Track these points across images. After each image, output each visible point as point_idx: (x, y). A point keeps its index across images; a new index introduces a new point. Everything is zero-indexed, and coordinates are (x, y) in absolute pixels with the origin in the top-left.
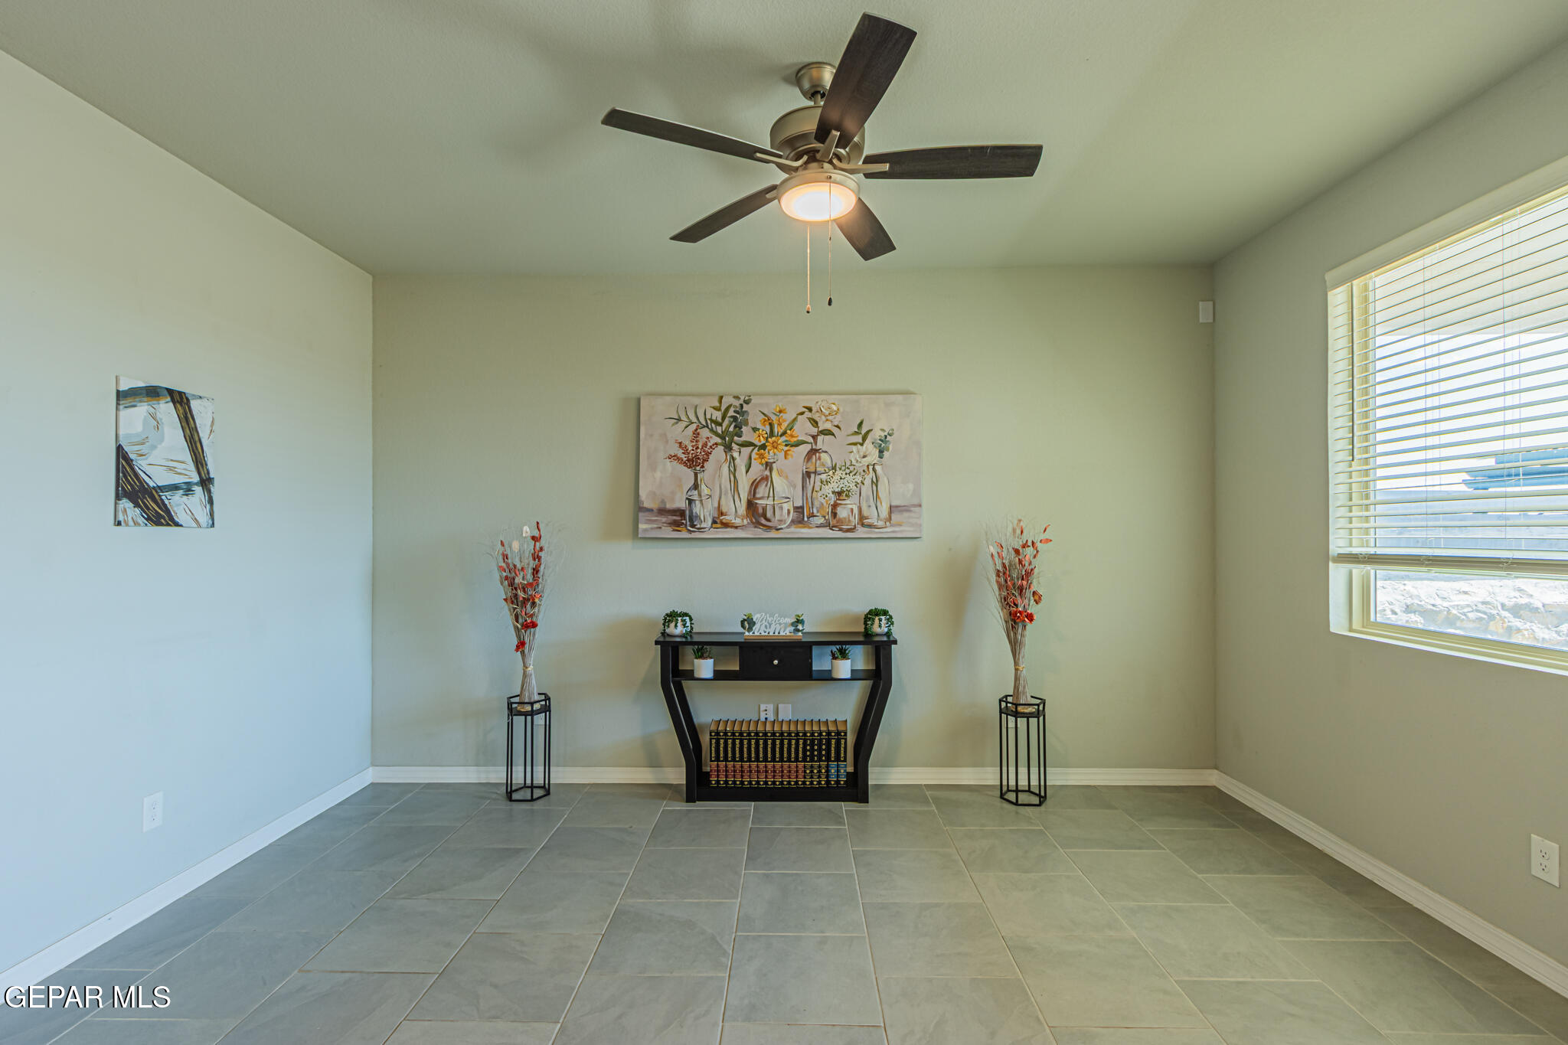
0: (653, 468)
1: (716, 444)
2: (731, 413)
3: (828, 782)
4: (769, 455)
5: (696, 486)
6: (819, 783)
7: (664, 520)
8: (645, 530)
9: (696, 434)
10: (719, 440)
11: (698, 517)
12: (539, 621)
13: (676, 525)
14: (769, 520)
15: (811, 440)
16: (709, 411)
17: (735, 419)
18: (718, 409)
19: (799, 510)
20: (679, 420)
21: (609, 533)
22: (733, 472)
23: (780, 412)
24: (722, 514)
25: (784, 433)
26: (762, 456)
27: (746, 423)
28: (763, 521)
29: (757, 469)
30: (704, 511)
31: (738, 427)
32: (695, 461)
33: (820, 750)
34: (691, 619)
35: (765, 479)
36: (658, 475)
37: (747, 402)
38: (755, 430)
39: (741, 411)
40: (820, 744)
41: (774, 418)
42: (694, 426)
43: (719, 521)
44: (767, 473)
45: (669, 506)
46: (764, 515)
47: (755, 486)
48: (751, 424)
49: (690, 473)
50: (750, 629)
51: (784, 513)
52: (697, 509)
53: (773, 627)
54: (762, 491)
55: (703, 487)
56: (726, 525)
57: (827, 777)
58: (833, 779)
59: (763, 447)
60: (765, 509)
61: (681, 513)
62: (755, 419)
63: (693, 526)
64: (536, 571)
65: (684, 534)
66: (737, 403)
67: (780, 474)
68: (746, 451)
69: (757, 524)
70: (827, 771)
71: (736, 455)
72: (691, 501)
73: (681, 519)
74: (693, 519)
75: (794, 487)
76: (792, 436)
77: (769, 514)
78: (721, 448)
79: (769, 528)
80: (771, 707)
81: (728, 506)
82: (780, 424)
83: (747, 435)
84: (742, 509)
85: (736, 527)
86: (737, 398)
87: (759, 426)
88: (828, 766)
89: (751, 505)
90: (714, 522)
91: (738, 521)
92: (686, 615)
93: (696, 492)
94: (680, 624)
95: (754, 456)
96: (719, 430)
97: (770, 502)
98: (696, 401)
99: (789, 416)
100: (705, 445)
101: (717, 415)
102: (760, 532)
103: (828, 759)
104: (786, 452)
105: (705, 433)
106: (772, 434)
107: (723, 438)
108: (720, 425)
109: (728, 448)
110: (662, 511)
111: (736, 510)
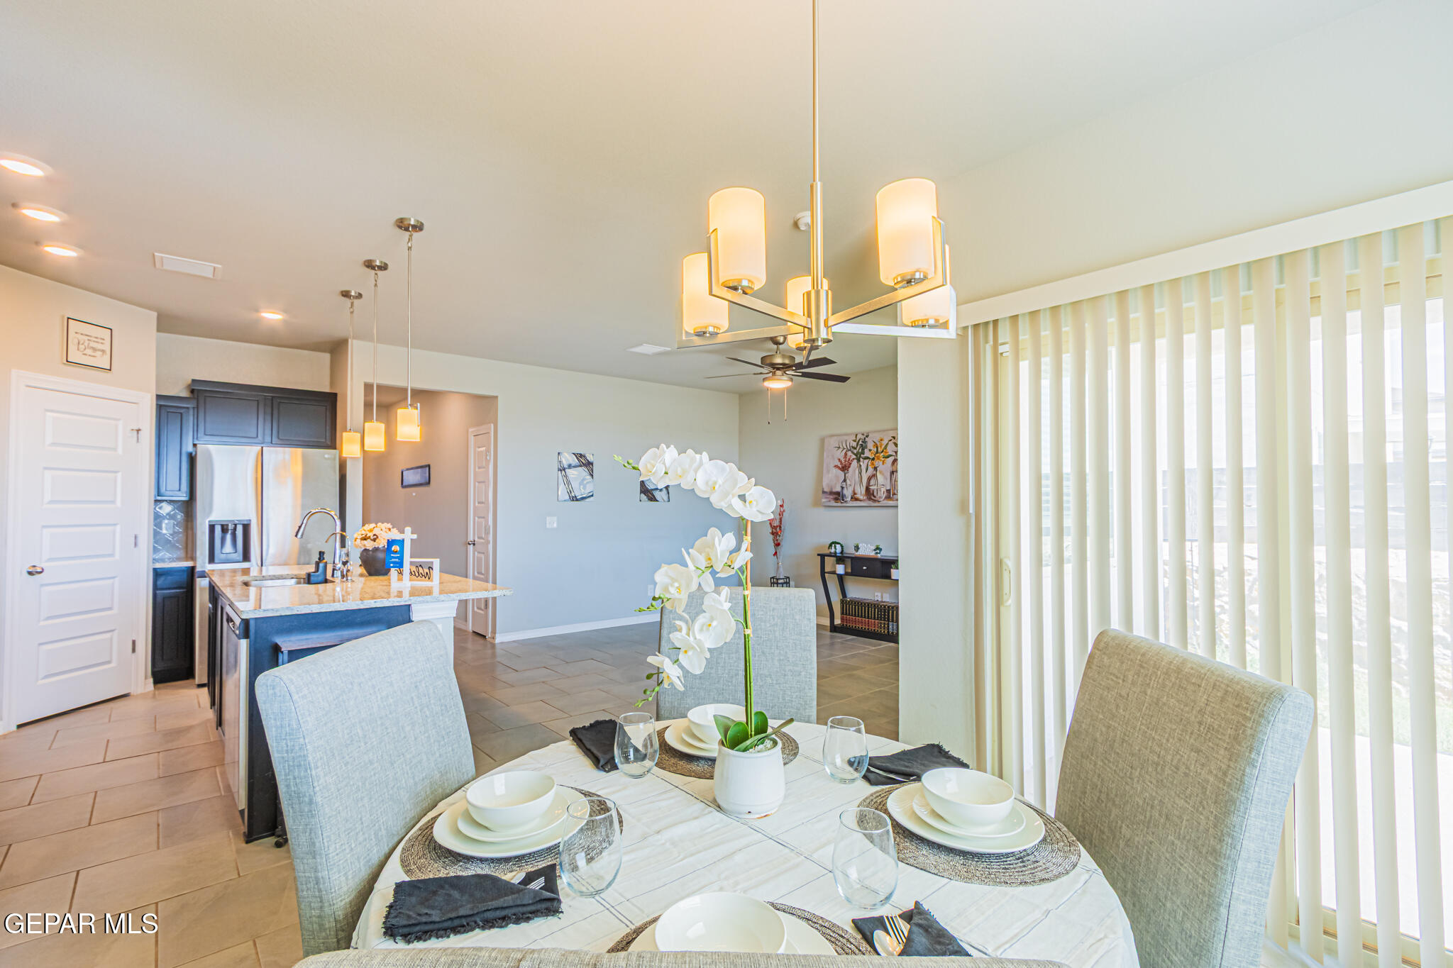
0: (828, 472)
1: (854, 459)
2: (860, 443)
3: (888, 632)
4: (876, 463)
5: (845, 480)
6: (884, 632)
7: (832, 497)
8: (824, 502)
9: (846, 454)
10: (854, 457)
11: (845, 495)
12: (781, 544)
13: (836, 500)
14: (875, 497)
15: (894, 454)
16: (852, 442)
17: (861, 445)
18: (854, 441)
19: (888, 491)
20: (839, 448)
21: (817, 504)
22: (860, 473)
23: (881, 440)
24: (855, 494)
25: (883, 451)
26: (873, 464)
27: (866, 448)
28: (873, 498)
29: (871, 470)
30: (848, 493)
31: (863, 450)
32: (845, 468)
33: (885, 615)
34: (842, 546)
35: (874, 476)
36: (830, 475)
37: (867, 436)
38: (870, 450)
39: (864, 442)
40: (885, 612)
41: (878, 444)
42: (845, 450)
43: (854, 498)
44: (875, 472)
45: (834, 490)
46: (873, 494)
47: (869, 479)
48: (868, 448)
49: (842, 473)
50: (857, 551)
51: (882, 494)
52: (845, 492)
53: (866, 551)
54: (872, 482)
55: (848, 480)
56: (857, 499)
57: (888, 629)
58: (891, 631)
59: (873, 459)
60: (873, 491)
61: (838, 493)
62: (870, 445)
63: (843, 500)
64: (781, 519)
65: (839, 504)
66: (863, 437)
67: (880, 472)
68: (866, 461)
69: (870, 499)
70: (888, 627)
71: (861, 463)
72: (842, 488)
73: (838, 496)
74: (843, 496)
75: (886, 479)
76: (886, 453)
77: (875, 494)
78: (855, 461)
79: (875, 501)
80: (879, 594)
81: (858, 490)
82: (881, 447)
83: (867, 453)
84: (864, 492)
85: (861, 501)
86: (863, 434)
87: (872, 448)
88: (888, 624)
89: (867, 489)
90: (852, 498)
91: (861, 498)
92: (838, 543)
93: (844, 483)
94: (833, 548)
95: (869, 464)
96: (855, 451)
97: (875, 487)
98: (846, 438)
99: (885, 442)
100: (849, 459)
101: (854, 444)
102: (871, 503)
103: (888, 620)
104: (883, 461)
105: (849, 453)
106: (877, 452)
107: (857, 456)
108: (855, 448)
109: (859, 461)
110: (831, 493)
111: (861, 491)
